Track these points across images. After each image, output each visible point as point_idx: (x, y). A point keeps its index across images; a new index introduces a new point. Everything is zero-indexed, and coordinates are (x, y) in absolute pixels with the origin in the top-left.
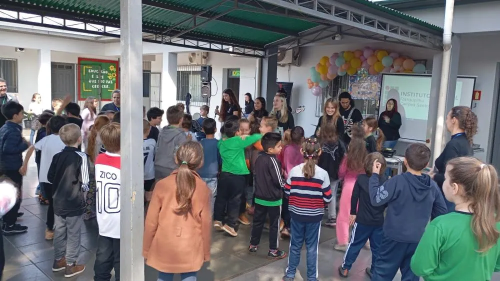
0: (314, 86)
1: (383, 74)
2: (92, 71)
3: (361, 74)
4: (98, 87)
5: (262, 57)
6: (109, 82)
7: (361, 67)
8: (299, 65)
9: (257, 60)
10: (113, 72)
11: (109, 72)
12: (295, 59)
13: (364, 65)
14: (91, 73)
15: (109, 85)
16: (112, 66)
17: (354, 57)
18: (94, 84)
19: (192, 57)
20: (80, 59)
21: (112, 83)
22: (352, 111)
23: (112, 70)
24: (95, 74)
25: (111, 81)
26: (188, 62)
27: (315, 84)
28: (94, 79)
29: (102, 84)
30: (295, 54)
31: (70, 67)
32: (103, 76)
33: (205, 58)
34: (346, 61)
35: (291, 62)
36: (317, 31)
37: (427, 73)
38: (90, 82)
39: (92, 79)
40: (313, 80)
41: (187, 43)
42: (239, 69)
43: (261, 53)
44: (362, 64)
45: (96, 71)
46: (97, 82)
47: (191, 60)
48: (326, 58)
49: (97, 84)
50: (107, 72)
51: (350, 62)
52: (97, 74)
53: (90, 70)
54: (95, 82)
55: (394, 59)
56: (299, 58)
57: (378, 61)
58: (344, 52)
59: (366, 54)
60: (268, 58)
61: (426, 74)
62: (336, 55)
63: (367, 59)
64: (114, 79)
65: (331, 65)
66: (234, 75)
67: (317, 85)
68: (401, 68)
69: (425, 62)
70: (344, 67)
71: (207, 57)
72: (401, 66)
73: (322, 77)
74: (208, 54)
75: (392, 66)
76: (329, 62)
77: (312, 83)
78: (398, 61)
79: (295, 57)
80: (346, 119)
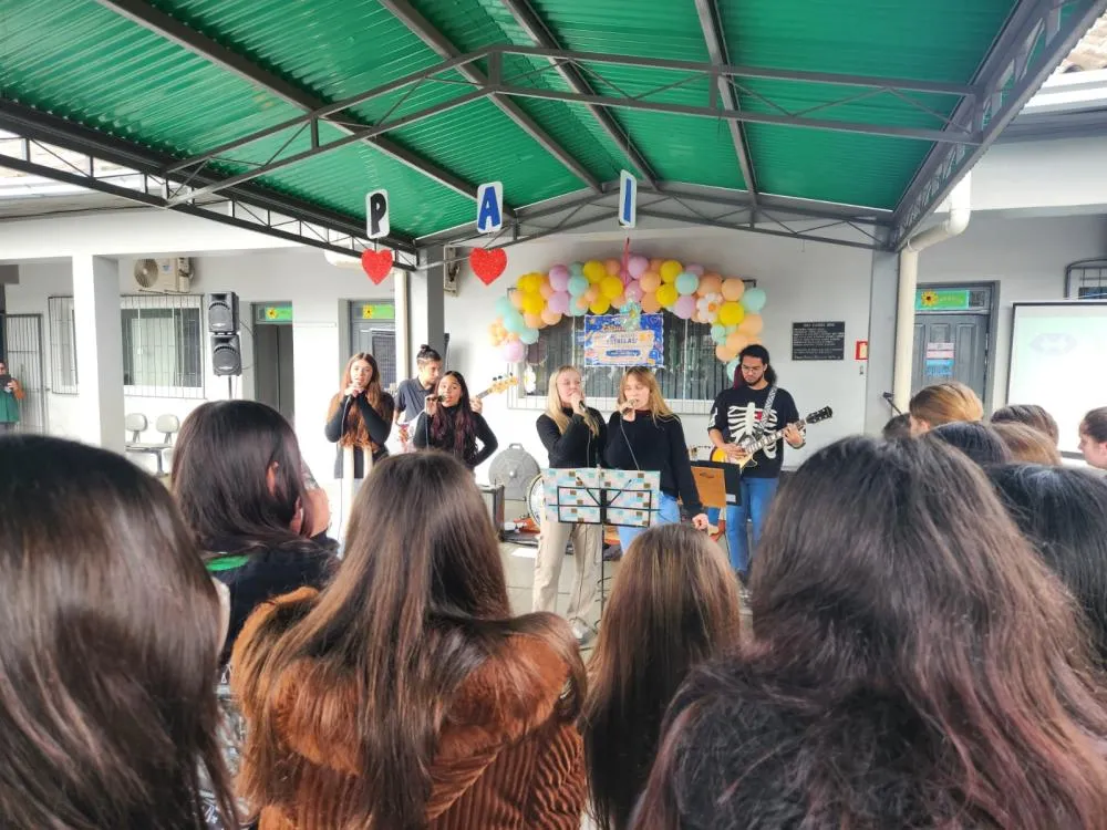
7: (623, 295)
12: (453, 279)
13: (630, 292)
19: (145, 272)
26: (137, 287)
27: (509, 336)
30: (452, 268)
33: (186, 275)
34: (590, 284)
36: (571, 204)
41: (242, 215)
42: (288, 304)
43: (409, 258)
44: (625, 289)
47: (143, 281)
48: (538, 278)
55: (700, 279)
56: (458, 278)
57: (663, 283)
58: (581, 263)
60: (426, 273)
62: (564, 271)
65: (555, 292)
66: (272, 316)
67: (516, 339)
68: (719, 298)
69: (753, 282)
70: (589, 296)
71: (192, 274)
72: (718, 291)
73: (529, 320)
74: (192, 265)
75: (695, 294)
76: (550, 286)
77: (504, 334)
78: (711, 283)
79: (451, 275)
80: (759, 410)
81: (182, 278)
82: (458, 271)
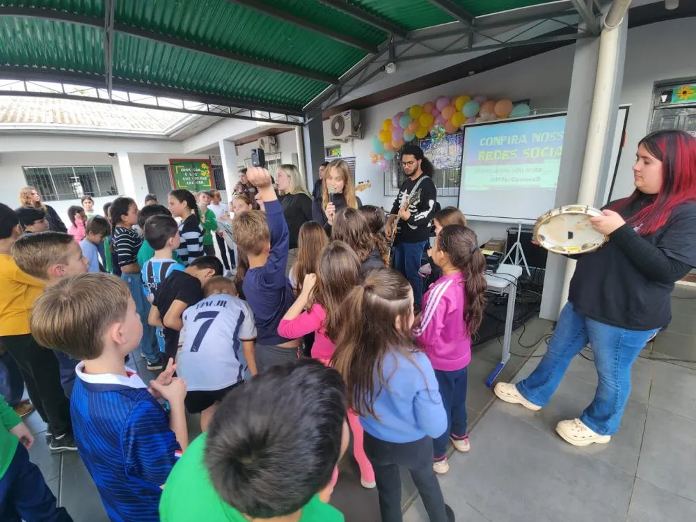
0: (379, 160)
2: (184, 170)
3: (435, 134)
4: (192, 183)
5: (302, 125)
6: (203, 178)
7: (433, 124)
8: (362, 137)
9: (297, 128)
10: (206, 169)
11: (203, 169)
12: (356, 130)
13: (437, 121)
14: (184, 172)
15: (204, 181)
16: (204, 164)
17: (424, 113)
18: (189, 181)
20: (171, 160)
21: (206, 179)
22: (419, 183)
23: (204, 168)
24: (188, 173)
25: (205, 177)
27: (379, 156)
28: (188, 176)
29: (196, 181)
31: (163, 168)
32: (196, 174)
34: (413, 120)
35: (351, 134)
37: (537, 114)
38: (184, 179)
39: (185, 177)
40: (375, 151)
43: (301, 119)
44: (434, 119)
45: (190, 169)
48: (389, 121)
49: (191, 180)
50: (199, 170)
51: (418, 119)
52: (190, 172)
53: (182, 169)
54: (189, 179)
55: (481, 105)
56: (361, 129)
57: (457, 111)
58: (409, 108)
59: (439, 105)
60: (308, 126)
61: (535, 116)
62: (401, 115)
63: (441, 113)
64: (208, 176)
65: (394, 128)
67: (382, 158)
68: (492, 116)
69: (527, 101)
70: (410, 127)
71: (276, 144)
72: (492, 111)
73: (386, 146)
74: (277, 140)
75: (478, 116)
76: (392, 124)
77: (376, 156)
78: (487, 106)
79: (355, 128)
80: (408, 195)
81: (270, 147)
82: (359, 126)
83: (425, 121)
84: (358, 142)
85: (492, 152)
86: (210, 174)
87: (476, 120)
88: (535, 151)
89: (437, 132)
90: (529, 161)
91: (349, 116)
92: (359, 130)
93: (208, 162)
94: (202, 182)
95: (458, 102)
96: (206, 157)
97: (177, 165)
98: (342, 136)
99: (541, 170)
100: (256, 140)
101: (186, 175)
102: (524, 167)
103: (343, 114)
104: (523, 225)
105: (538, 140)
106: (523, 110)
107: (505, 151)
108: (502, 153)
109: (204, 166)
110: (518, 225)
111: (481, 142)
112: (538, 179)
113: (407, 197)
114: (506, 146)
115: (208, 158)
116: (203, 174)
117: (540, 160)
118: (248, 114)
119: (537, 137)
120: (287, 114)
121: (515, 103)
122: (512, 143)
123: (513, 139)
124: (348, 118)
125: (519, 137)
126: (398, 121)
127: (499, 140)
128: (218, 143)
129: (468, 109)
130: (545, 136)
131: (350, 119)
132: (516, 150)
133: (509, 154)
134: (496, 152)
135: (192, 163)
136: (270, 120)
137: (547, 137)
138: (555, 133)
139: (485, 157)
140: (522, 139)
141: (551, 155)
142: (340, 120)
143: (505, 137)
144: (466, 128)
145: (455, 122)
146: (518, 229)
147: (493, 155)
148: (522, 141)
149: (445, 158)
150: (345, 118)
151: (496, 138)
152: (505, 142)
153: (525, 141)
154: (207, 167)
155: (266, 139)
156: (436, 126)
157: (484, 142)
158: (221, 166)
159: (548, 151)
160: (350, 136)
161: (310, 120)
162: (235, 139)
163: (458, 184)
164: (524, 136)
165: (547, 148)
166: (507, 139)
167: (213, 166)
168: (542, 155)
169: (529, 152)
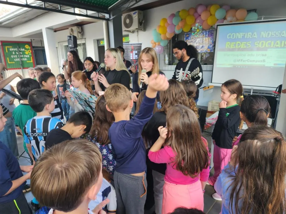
0: (157, 46)
1: (218, 25)
2: (12, 49)
3: (195, 29)
4: (19, 60)
5: (108, 20)
6: (27, 56)
7: (195, 23)
8: (145, 29)
9: (104, 23)
10: (28, 49)
11: (26, 49)
12: (141, 25)
13: (198, 21)
14: (12, 51)
15: (27, 58)
16: (27, 45)
17: (189, 15)
18: (16, 58)
20: (2, 42)
21: (29, 57)
22: (190, 63)
24: (15, 52)
25: (28, 55)
27: (157, 43)
28: (16, 54)
29: (22, 58)
30: (140, 21)
32: (21, 53)
34: (182, 20)
35: (137, 28)
37: (264, 19)
38: (12, 57)
39: (13, 55)
40: (155, 40)
43: (107, 16)
44: (196, 19)
45: (16, 49)
46: (17, 56)
48: (165, 20)
49: (18, 58)
50: (24, 50)
51: (185, 19)
52: (17, 51)
53: (10, 49)
54: (16, 57)
55: (227, 11)
56: (144, 25)
57: (211, 15)
58: (179, 12)
59: (199, 10)
60: (112, 20)
61: (262, 20)
62: (173, 16)
63: (200, 15)
64: (30, 54)
65: (169, 24)
66: (102, 43)
67: (159, 45)
68: (234, 19)
69: (255, 10)
70: (180, 24)
71: (82, 32)
72: (234, 16)
73: (162, 37)
74: (82, 30)
75: (225, 18)
76: (167, 22)
77: (155, 43)
78: (231, 13)
79: (140, 23)
80: (184, 72)
81: (79, 34)
82: (143, 22)
83: (189, 20)
84: (141, 33)
85: (235, 43)
86: (32, 53)
87: (223, 22)
88: (263, 43)
89: (196, 28)
90: (258, 49)
91: (136, 15)
92: (143, 24)
93: (30, 44)
94: (26, 59)
95: (212, 9)
96: (28, 40)
97: (7, 45)
98: (131, 29)
99: (266, 55)
100: (68, 29)
101: (14, 53)
102: (255, 53)
103: (132, 13)
104: (254, 90)
105: (264, 37)
106: (254, 16)
107: (243, 43)
108: (241, 43)
109: (27, 47)
110: (250, 90)
111: (228, 36)
112: (264, 61)
113: (183, 73)
114: (244, 39)
115: (30, 41)
116: (27, 53)
117: (265, 49)
118: (71, 10)
119: (264, 34)
120: (98, 12)
121: (249, 11)
122: (248, 37)
123: (248, 35)
124: (135, 17)
125: (252, 34)
126: (172, 19)
127: (240, 35)
128: (41, 30)
129: (219, 14)
130: (269, 34)
131: (137, 17)
132: (250, 42)
133: (246, 44)
134: (238, 42)
135: (18, 44)
136: (87, 16)
137: (270, 34)
138: (275, 32)
139: (230, 46)
140: (254, 35)
141: (272, 46)
142: (130, 17)
143: (244, 33)
144: (218, 26)
145: (210, 22)
146: (250, 92)
147: (235, 45)
148: (254, 37)
149: (201, 46)
150: (134, 16)
151: (237, 34)
152: (243, 37)
153: (256, 36)
154: (30, 48)
155: (75, 28)
156: (197, 25)
157: (230, 36)
158: (44, 47)
159: (270, 44)
160: (137, 29)
161: (114, 17)
162: (54, 28)
163: (212, 63)
164: (255, 33)
165: (270, 42)
166: (245, 35)
167: (33, 47)
168: (267, 46)
169: (259, 44)
